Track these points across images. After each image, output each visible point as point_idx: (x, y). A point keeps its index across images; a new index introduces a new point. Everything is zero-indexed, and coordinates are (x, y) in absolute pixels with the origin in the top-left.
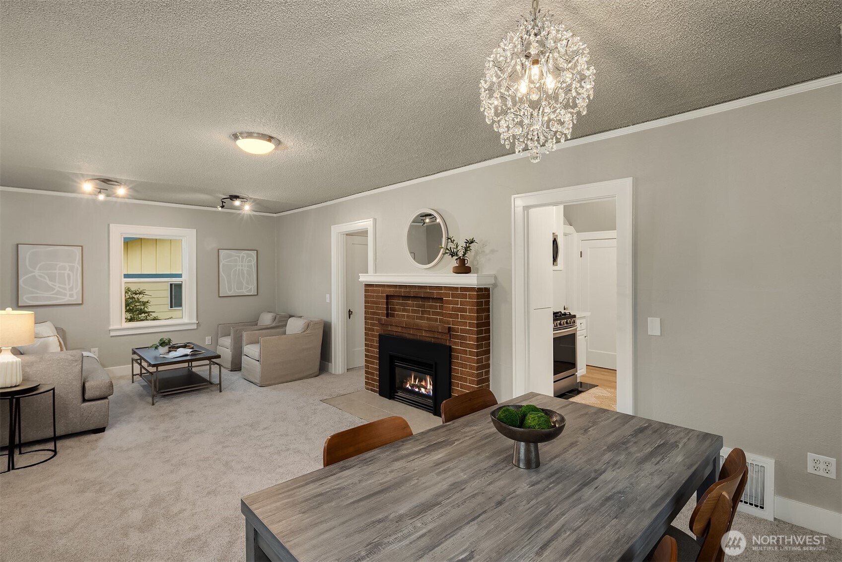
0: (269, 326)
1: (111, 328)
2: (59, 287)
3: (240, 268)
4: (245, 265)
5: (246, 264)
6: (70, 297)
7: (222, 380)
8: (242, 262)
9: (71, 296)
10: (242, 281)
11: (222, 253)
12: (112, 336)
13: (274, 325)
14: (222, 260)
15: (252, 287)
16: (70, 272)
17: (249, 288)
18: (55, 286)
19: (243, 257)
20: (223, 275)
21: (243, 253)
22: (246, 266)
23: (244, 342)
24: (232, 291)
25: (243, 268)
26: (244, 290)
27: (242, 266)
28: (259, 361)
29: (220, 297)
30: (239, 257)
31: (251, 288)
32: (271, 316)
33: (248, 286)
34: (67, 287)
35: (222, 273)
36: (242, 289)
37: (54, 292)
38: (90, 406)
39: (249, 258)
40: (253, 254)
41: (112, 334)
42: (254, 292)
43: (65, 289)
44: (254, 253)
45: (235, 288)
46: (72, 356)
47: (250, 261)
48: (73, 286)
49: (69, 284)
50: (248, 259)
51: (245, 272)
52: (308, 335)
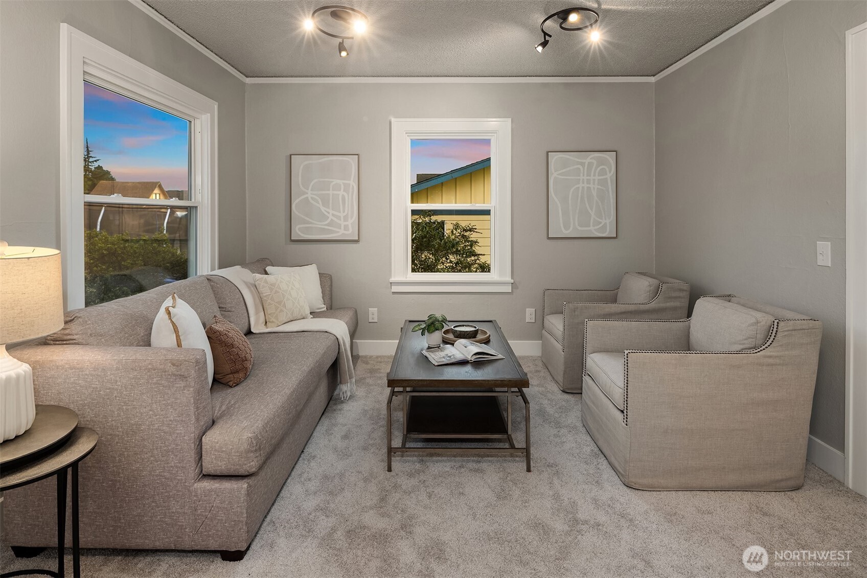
0: (642, 307)
1: (393, 279)
2: (333, 215)
3: (586, 185)
4: (594, 180)
5: (597, 178)
6: (345, 230)
7: (532, 440)
8: (589, 175)
9: (346, 228)
10: (590, 211)
11: (554, 157)
12: (394, 293)
13: (653, 305)
14: (553, 171)
15: (608, 221)
16: (345, 194)
17: (601, 223)
18: (329, 213)
19: (590, 164)
20: (555, 198)
21: (591, 158)
22: (596, 182)
23: (589, 347)
24: (571, 229)
25: (591, 186)
26: (591, 228)
27: (588, 182)
28: (622, 412)
29: (549, 238)
30: (583, 164)
31: (606, 223)
32: (647, 283)
33: (601, 221)
34: (342, 215)
35: (553, 195)
36: (590, 227)
37: (327, 222)
38: (210, 491)
39: (603, 167)
40: (608, 157)
41: (395, 289)
42: (610, 231)
43: (339, 217)
44: (610, 158)
45: (577, 224)
46: (174, 365)
47: (603, 173)
48: (348, 213)
49: (344, 212)
50: (599, 169)
51: (594, 193)
52: (771, 361)
